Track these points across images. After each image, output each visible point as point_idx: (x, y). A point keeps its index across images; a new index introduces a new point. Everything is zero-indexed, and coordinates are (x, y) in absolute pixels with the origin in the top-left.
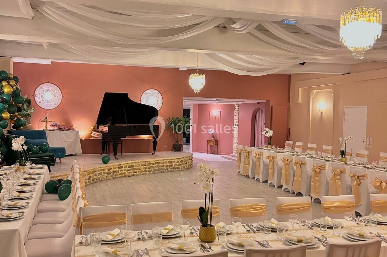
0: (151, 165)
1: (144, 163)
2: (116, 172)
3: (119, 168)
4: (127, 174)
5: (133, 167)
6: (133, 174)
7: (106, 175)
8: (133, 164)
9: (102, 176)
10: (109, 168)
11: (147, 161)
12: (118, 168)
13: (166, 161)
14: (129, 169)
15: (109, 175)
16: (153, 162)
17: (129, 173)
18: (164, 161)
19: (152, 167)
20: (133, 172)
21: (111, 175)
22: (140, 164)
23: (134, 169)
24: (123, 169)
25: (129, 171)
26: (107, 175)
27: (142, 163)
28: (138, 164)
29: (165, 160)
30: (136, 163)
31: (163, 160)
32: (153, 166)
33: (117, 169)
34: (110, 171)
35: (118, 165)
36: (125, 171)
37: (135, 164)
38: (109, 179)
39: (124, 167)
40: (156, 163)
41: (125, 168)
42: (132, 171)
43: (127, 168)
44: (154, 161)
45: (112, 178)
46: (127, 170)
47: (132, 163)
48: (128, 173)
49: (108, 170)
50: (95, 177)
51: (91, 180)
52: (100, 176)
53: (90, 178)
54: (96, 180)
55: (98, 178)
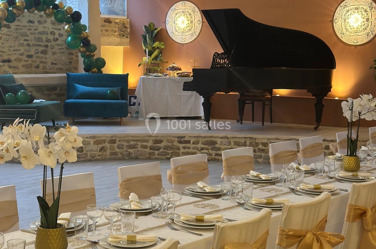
0: (260, 147)
2: (172, 148)
3: (180, 142)
5: (214, 144)
6: (213, 156)
7: (148, 150)
8: (214, 139)
9: (138, 151)
10: (156, 140)
11: (250, 138)
12: (178, 142)
14: (203, 146)
15: (157, 152)
16: (265, 141)
19: (263, 150)
20: (214, 154)
21: (161, 152)
22: (232, 141)
23: (216, 148)
24: (191, 145)
25: (204, 151)
26: (151, 151)
27: (235, 140)
28: (226, 140)
30: (221, 138)
32: (264, 148)
33: (176, 143)
34: (159, 145)
35: (178, 137)
36: (194, 148)
37: (219, 141)
39: (191, 142)
41: (193, 143)
42: (211, 152)
43: (200, 146)
45: (165, 158)
46: (200, 148)
47: (211, 137)
49: (154, 143)
50: (117, 150)
51: (108, 152)
52: (131, 150)
53: (102, 149)
54: (120, 156)
55: (125, 153)
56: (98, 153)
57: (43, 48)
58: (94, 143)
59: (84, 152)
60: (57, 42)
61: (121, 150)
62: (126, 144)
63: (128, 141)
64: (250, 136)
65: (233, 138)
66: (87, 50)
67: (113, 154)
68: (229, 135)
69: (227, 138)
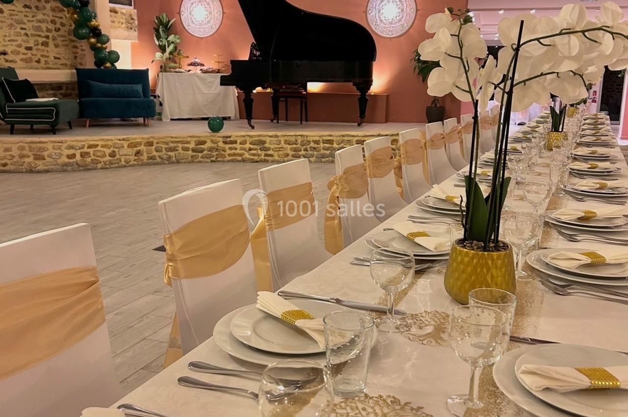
0: (312, 145)
1: (293, 139)
2: (217, 149)
3: (225, 143)
4: (247, 155)
5: (263, 144)
6: (263, 157)
7: (190, 153)
8: (262, 139)
9: (179, 153)
10: (198, 141)
11: (301, 136)
12: (224, 142)
13: (349, 138)
14: (252, 146)
15: (200, 155)
16: (317, 138)
17: (254, 155)
18: (346, 138)
19: (315, 148)
20: (263, 155)
21: (205, 154)
22: (282, 139)
23: (265, 147)
24: (238, 146)
25: (253, 152)
26: (194, 153)
27: (286, 138)
28: (276, 139)
29: (348, 136)
30: (271, 137)
31: (343, 136)
32: (316, 146)
33: (221, 144)
34: (202, 146)
35: (223, 137)
36: (241, 149)
37: (268, 139)
38: (200, 162)
39: (238, 142)
40: (325, 142)
41: (240, 144)
42: (259, 152)
43: (248, 146)
44: (320, 136)
45: (210, 161)
46: (247, 150)
47: (259, 136)
48: (250, 155)
49: (196, 145)
50: (155, 153)
51: (145, 157)
52: (172, 154)
53: (138, 153)
54: (159, 160)
55: (165, 157)
56: (133, 158)
57: (45, 39)
58: (128, 146)
59: (118, 157)
60: (60, 33)
61: (160, 154)
62: (164, 146)
63: (167, 143)
64: (301, 133)
65: (283, 136)
66: (98, 42)
67: (151, 158)
68: (279, 134)
69: (277, 136)
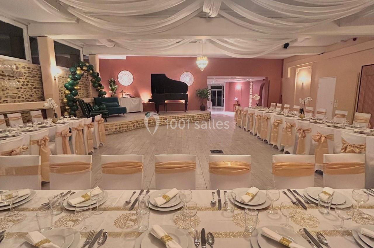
1: (175, 117)
4: (162, 123)
8: (166, 118)
13: (190, 116)
14: (164, 120)
16: (181, 117)
17: (164, 123)
18: (189, 116)
22: (172, 118)
25: (164, 122)
29: (189, 115)
30: (169, 117)
31: (188, 115)
40: (183, 117)
43: (162, 120)
44: (182, 116)
47: (165, 117)
48: (163, 123)
50: (138, 125)
51: (135, 127)
52: (142, 125)
53: (134, 126)
54: (139, 127)
55: (141, 126)
56: (133, 127)
58: (132, 124)
59: (129, 127)
61: (139, 125)
62: (140, 123)
63: (141, 122)
64: (177, 115)
65: (172, 116)
66: (100, 88)
67: (138, 127)
68: (171, 116)
69: (170, 117)
